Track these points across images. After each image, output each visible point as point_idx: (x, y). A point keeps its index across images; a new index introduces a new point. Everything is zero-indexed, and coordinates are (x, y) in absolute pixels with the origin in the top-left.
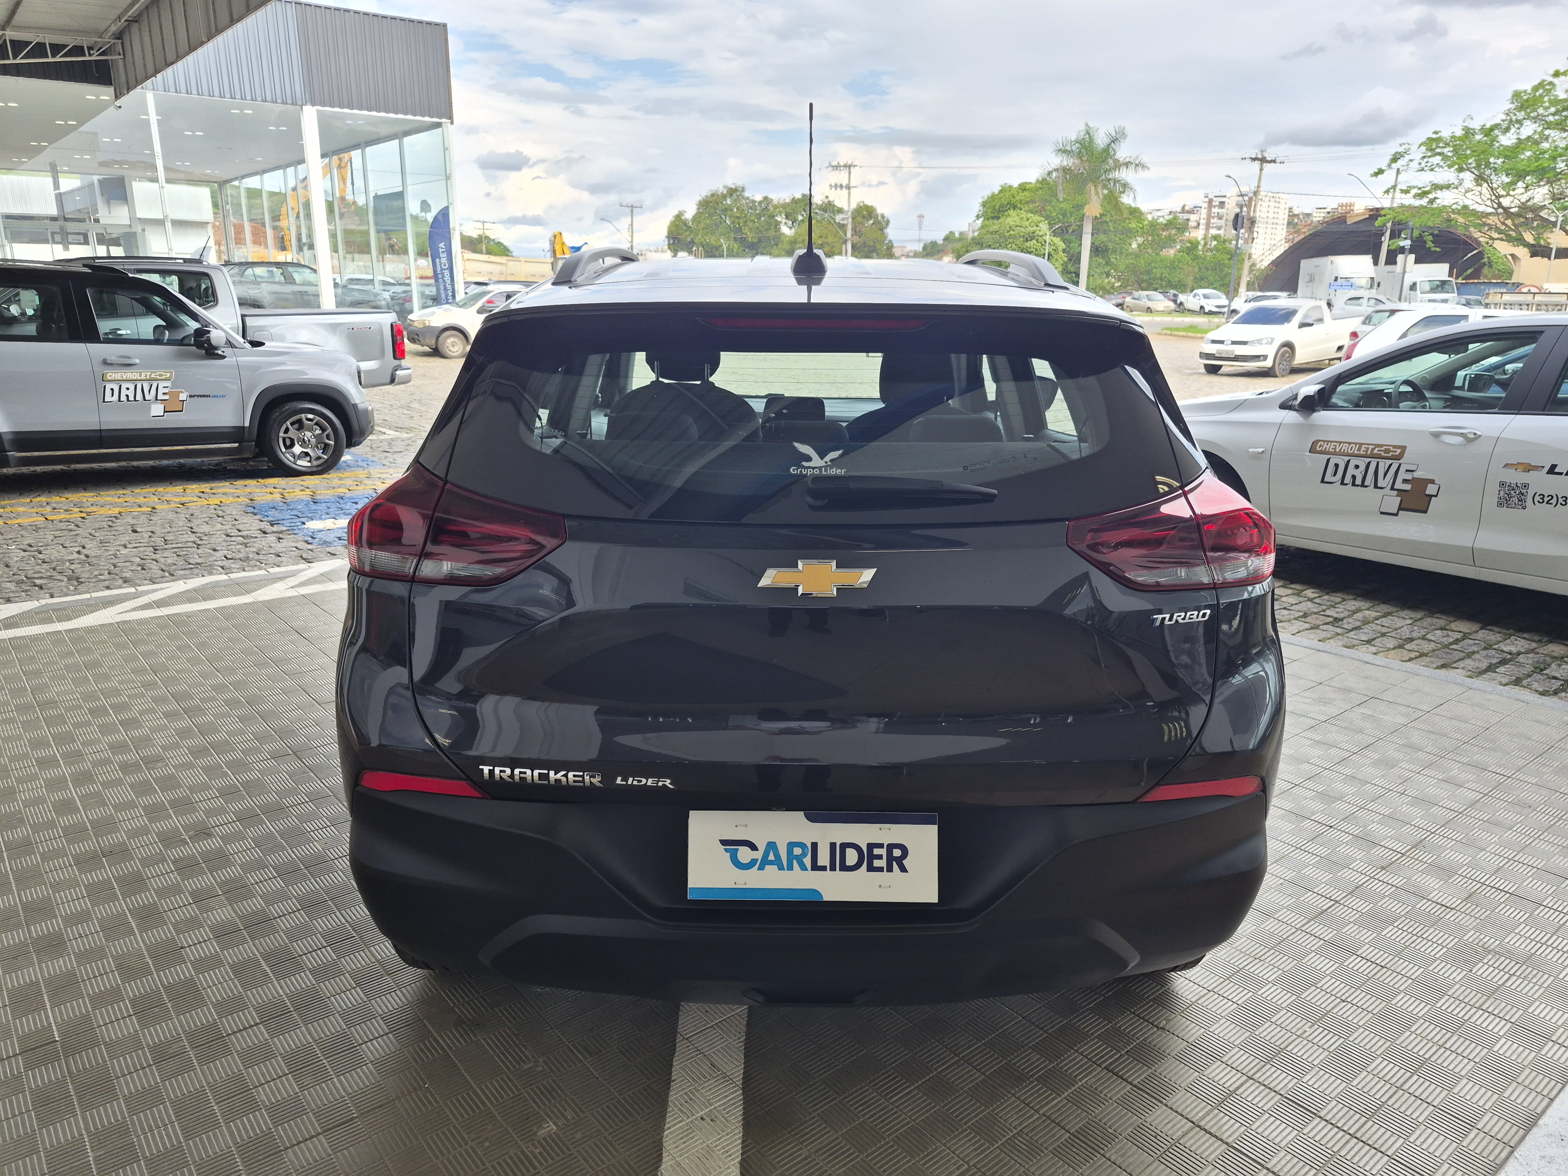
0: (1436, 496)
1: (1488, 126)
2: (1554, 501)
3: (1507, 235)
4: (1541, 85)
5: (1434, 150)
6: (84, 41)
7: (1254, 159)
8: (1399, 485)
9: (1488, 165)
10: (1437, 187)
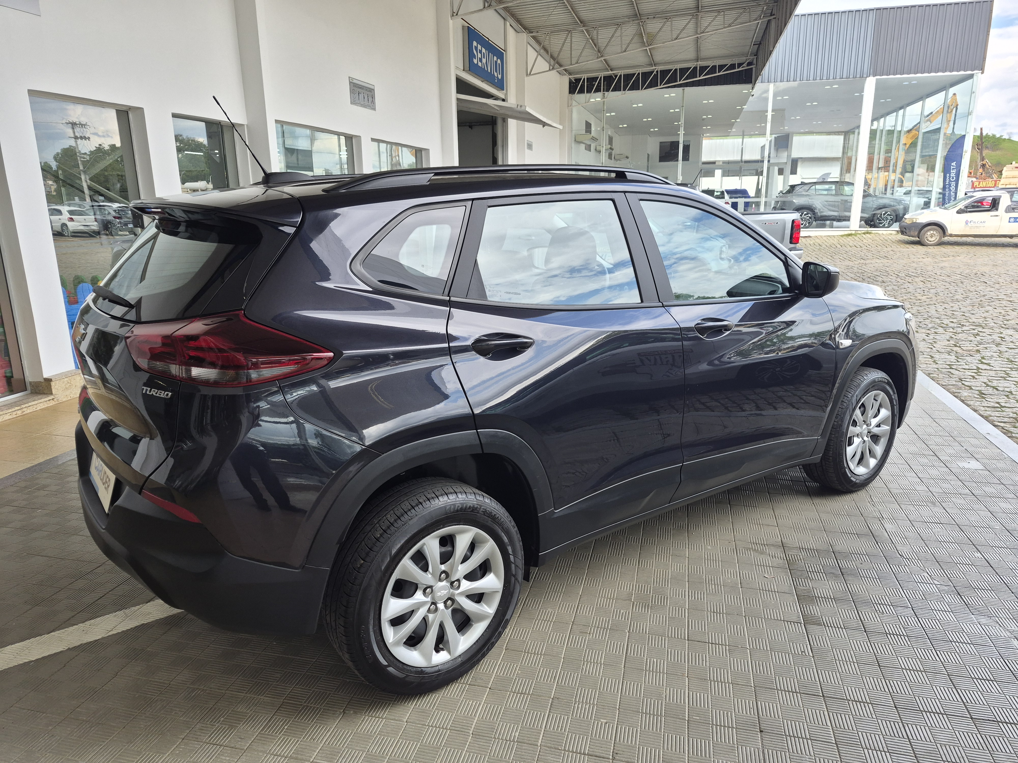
6: (736, 61)
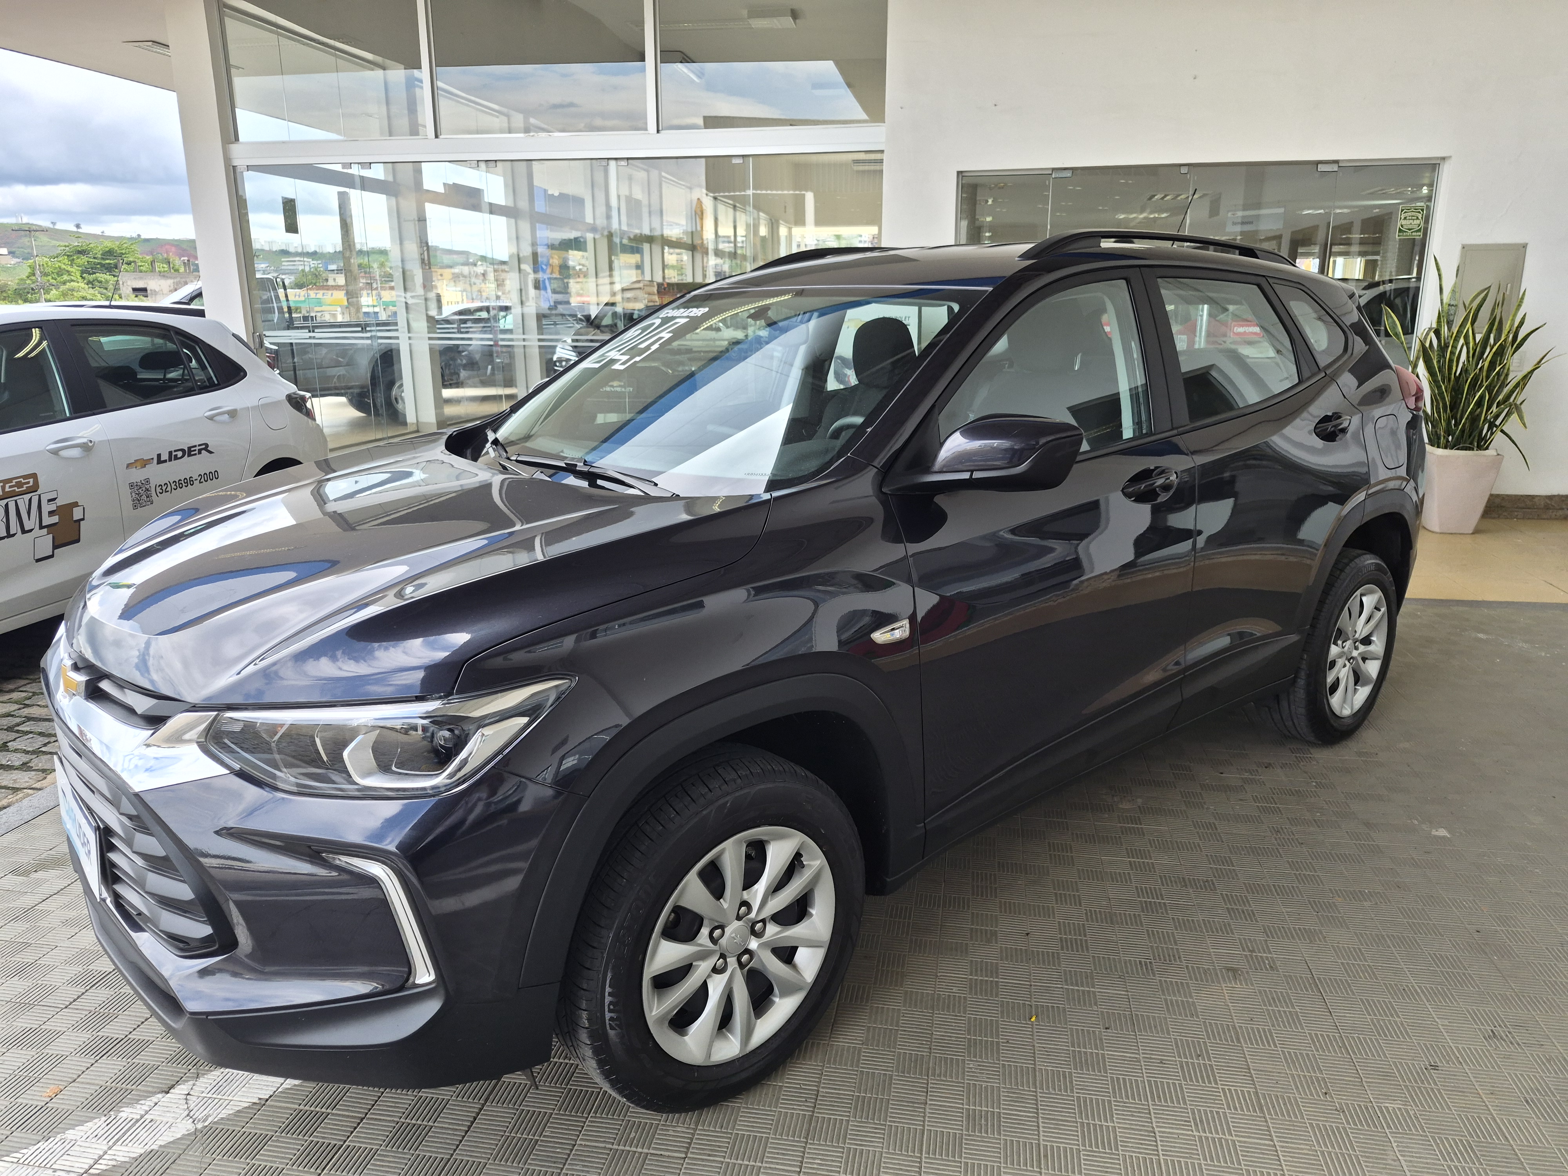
0: (83, 519)
2: (169, 489)
8: (47, 521)
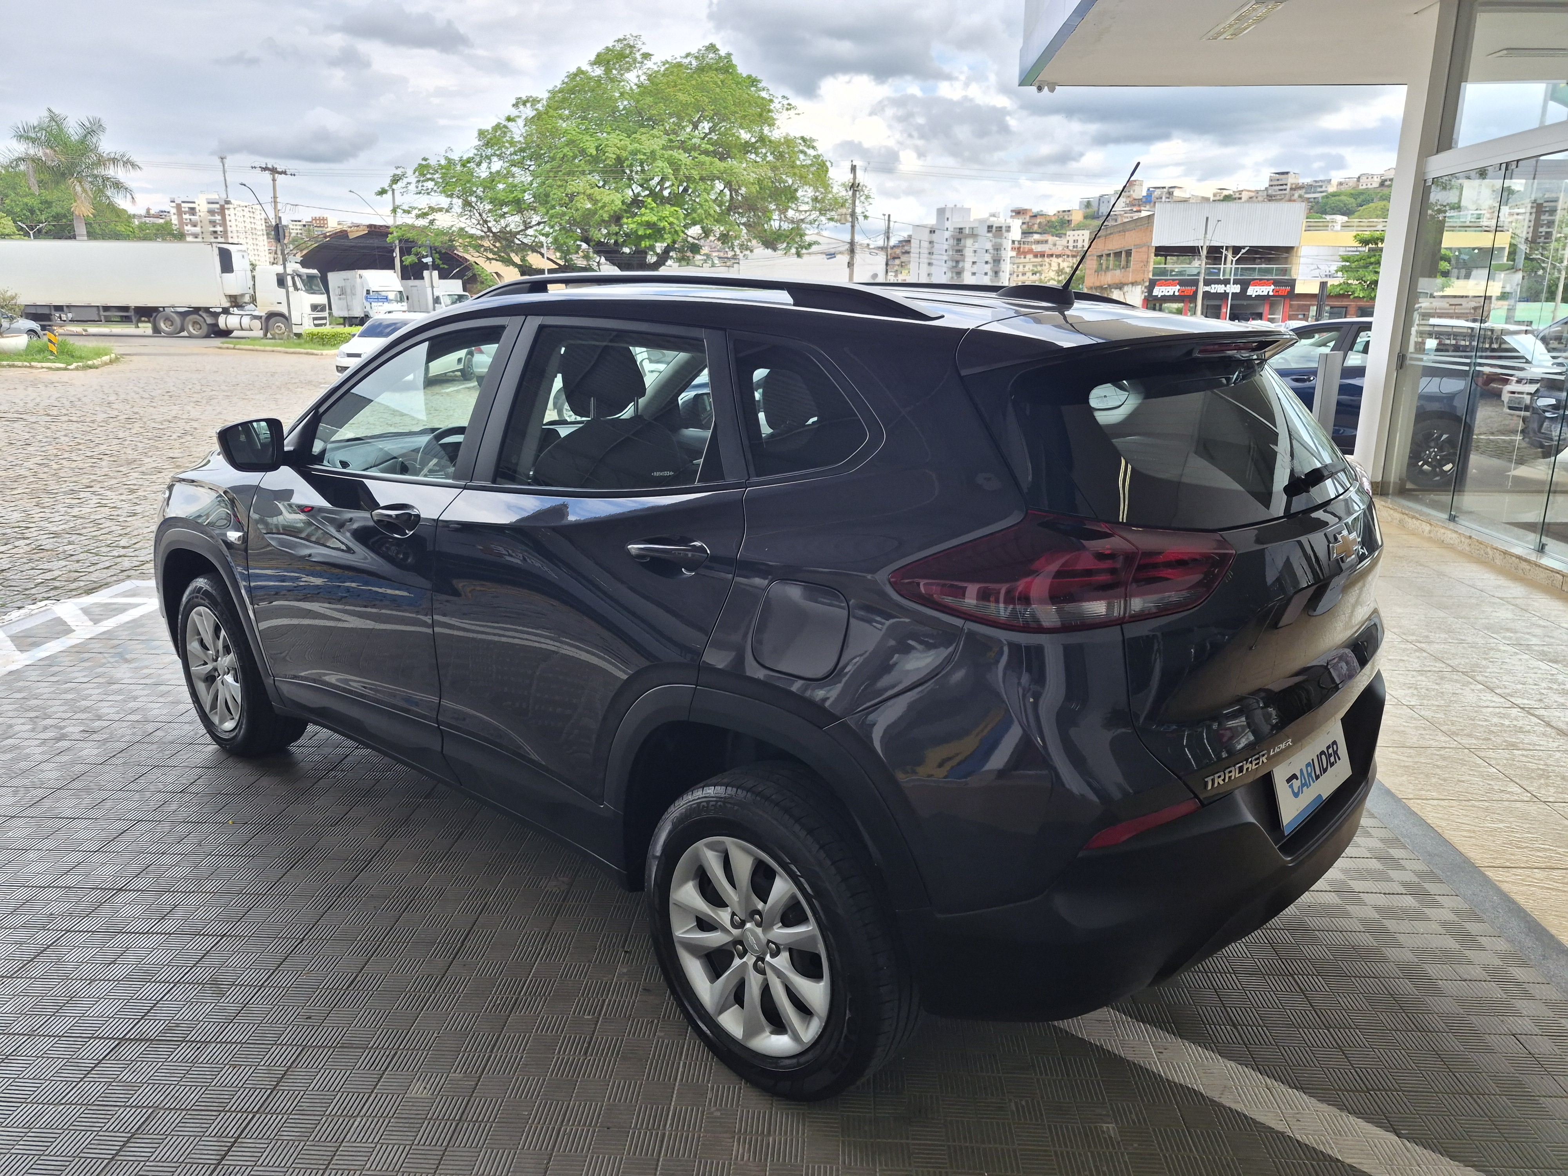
1: (465, 158)
3: (500, 256)
4: (497, 127)
5: (424, 175)
7: (265, 169)
9: (472, 193)
10: (432, 210)
